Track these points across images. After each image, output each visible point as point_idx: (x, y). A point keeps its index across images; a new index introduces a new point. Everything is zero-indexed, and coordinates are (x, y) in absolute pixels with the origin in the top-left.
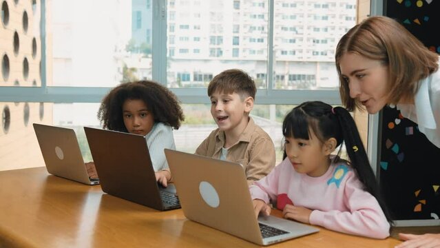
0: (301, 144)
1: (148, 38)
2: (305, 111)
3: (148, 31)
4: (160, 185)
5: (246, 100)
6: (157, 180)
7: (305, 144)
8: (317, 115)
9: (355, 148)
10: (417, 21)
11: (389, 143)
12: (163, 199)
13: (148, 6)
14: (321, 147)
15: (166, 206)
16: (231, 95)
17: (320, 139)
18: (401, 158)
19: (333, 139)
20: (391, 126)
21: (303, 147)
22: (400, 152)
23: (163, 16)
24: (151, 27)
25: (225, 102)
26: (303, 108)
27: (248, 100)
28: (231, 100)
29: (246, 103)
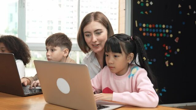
0: (116, 56)
1: (16, 27)
2: (117, 38)
3: (16, 23)
4: (23, 85)
5: (64, 50)
6: (22, 82)
7: (118, 56)
8: (124, 40)
9: (144, 58)
10: (146, 12)
12: (24, 91)
13: (16, 11)
14: (126, 58)
15: (26, 94)
16: (55, 48)
17: (126, 53)
19: (132, 53)
21: (116, 58)
23: (24, 6)
24: (17, 22)
25: (52, 50)
26: (116, 37)
27: (66, 50)
28: (55, 50)
29: (64, 51)
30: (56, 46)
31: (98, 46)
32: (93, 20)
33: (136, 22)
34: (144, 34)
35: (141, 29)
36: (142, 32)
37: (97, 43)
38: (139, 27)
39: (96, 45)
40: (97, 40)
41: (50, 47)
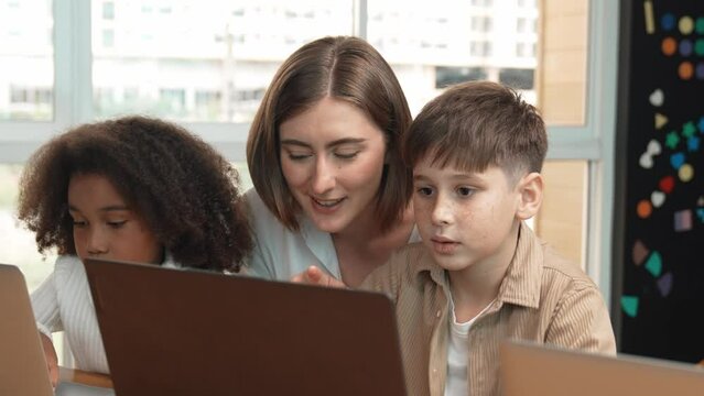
5: (522, 182)
11: (639, 251)
16: (481, 176)
18: (665, 285)
20: (644, 210)
22: (664, 271)
27: (529, 184)
28: (481, 188)
29: (520, 191)
30: (482, 167)
31: (335, 207)
32: (328, 91)
33: (648, 7)
34: (686, 71)
35: (669, 46)
36: (678, 58)
37: (335, 195)
38: (661, 33)
39: (329, 203)
40: (333, 183)
41: (450, 171)
